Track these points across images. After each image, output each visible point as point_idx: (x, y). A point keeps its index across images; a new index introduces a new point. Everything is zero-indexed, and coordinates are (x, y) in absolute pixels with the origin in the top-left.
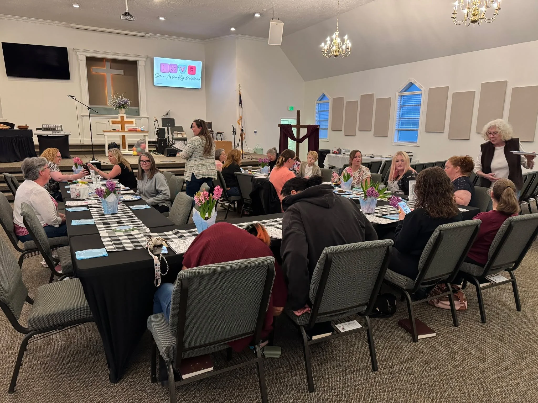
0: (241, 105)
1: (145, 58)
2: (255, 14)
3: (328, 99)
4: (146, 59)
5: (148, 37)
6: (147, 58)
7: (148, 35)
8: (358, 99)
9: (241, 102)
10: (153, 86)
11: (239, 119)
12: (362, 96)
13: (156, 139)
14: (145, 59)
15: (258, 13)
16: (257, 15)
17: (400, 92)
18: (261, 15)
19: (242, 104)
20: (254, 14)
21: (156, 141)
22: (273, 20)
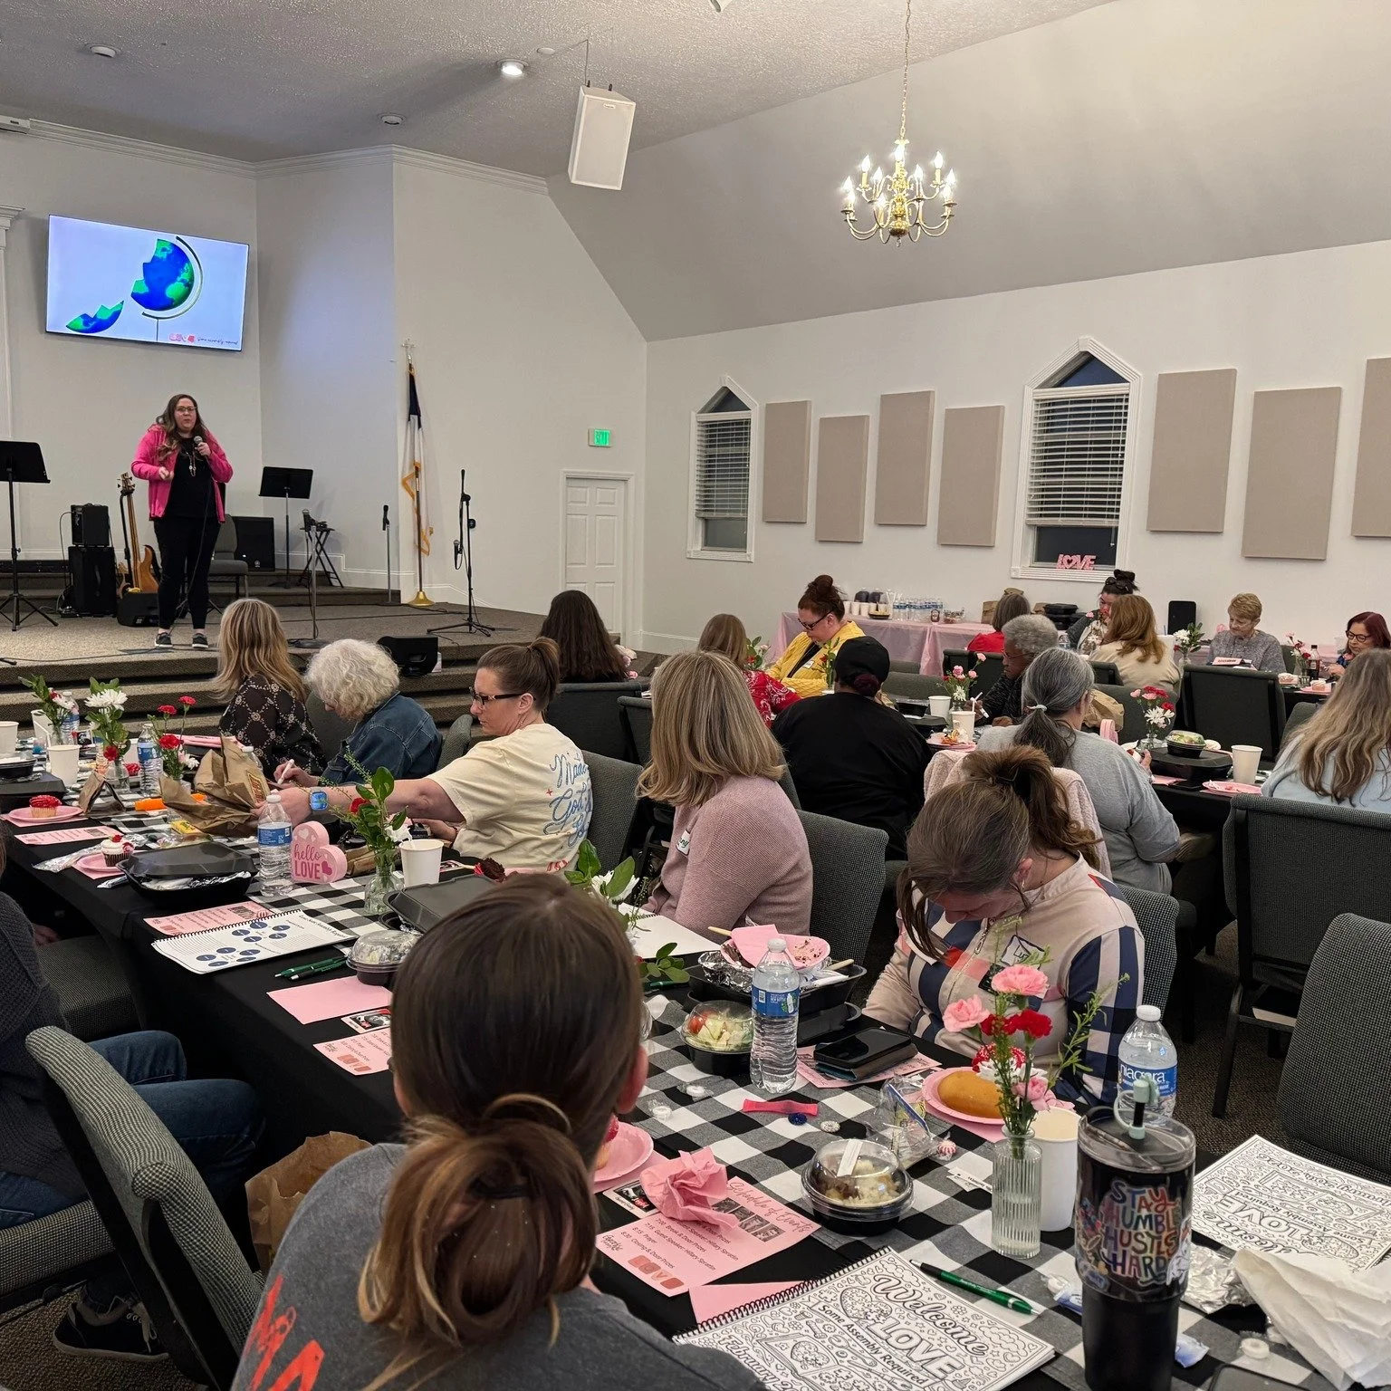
0: (416, 417)
1: (6, 215)
2: (501, 67)
3: (745, 408)
4: (11, 222)
5: (23, 132)
6: (17, 218)
7: (24, 123)
8: (871, 411)
9: (414, 409)
10: (44, 335)
11: (407, 473)
12: (885, 399)
13: (66, 552)
14: (7, 223)
15: (515, 60)
16: (512, 71)
17: (1042, 386)
18: (525, 69)
19: (419, 416)
20: (498, 66)
21: (67, 558)
22: (591, 89)
